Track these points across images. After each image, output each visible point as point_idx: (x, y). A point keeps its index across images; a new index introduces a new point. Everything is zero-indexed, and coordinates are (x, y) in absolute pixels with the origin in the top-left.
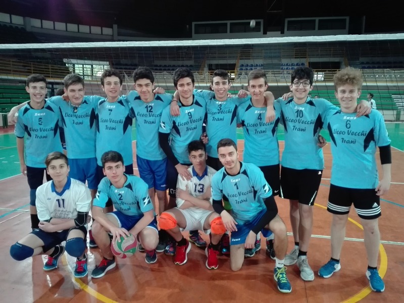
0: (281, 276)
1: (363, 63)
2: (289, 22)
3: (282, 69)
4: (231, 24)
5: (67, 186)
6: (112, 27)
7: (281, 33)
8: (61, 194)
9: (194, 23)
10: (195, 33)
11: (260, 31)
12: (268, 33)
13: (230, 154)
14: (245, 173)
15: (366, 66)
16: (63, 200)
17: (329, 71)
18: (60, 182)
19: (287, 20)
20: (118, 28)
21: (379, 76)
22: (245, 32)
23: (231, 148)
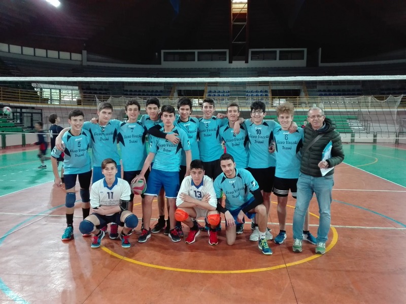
0: (264, 244)
1: (320, 91)
2: (253, 53)
3: (247, 95)
4: (199, 53)
5: (116, 182)
6: (81, 53)
7: (246, 63)
8: (110, 188)
9: (163, 51)
10: (164, 60)
11: (226, 60)
12: (233, 62)
13: (229, 165)
14: (239, 175)
15: (323, 93)
16: (112, 193)
17: (290, 98)
18: (110, 179)
19: (250, 50)
20: (87, 53)
21: (334, 102)
22: (212, 60)
23: (230, 161)
